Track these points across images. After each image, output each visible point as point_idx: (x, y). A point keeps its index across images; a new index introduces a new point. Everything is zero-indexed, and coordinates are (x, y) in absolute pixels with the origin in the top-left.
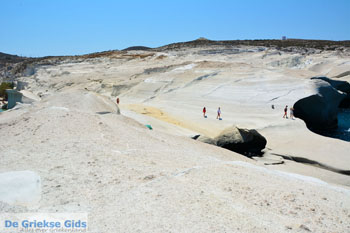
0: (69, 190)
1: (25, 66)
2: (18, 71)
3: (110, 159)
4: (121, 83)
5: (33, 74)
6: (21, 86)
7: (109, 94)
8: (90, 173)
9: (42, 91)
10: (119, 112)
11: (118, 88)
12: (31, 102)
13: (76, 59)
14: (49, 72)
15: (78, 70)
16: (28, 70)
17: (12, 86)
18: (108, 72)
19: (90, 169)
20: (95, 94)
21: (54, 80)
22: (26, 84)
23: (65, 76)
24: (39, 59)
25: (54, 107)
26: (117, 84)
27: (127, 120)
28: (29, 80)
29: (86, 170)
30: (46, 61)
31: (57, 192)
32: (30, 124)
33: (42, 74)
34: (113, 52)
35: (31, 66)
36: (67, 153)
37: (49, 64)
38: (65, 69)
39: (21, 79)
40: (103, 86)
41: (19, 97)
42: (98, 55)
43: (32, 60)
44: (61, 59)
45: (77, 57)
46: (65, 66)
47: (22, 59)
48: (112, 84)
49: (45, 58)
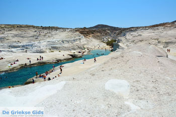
0: (143, 93)
1: (121, 32)
2: (118, 34)
3: (164, 81)
4: (170, 41)
5: (124, 35)
6: (119, 41)
7: (162, 46)
8: (153, 87)
9: (128, 44)
10: (167, 56)
11: (167, 43)
12: (123, 48)
13: (145, 28)
14: (132, 35)
15: (146, 34)
16: (122, 34)
17: (115, 41)
18: (162, 35)
19: (153, 85)
20: (154, 46)
21: (134, 39)
22: (121, 40)
23: (139, 37)
24: (128, 29)
25: (135, 52)
26: (167, 41)
27: (172, 61)
28: (122, 38)
29: (151, 85)
30: (131, 30)
31: (137, 93)
32: (124, 59)
33: (129, 36)
34: (166, 23)
35: (124, 32)
36: (142, 75)
37: (132, 31)
38: (140, 33)
39: (119, 38)
40: (159, 42)
41: (118, 46)
42: (157, 26)
43: (125, 29)
44: (138, 28)
45: (146, 27)
46: (139, 32)
47: (120, 29)
48: (164, 41)
49: (130, 28)
